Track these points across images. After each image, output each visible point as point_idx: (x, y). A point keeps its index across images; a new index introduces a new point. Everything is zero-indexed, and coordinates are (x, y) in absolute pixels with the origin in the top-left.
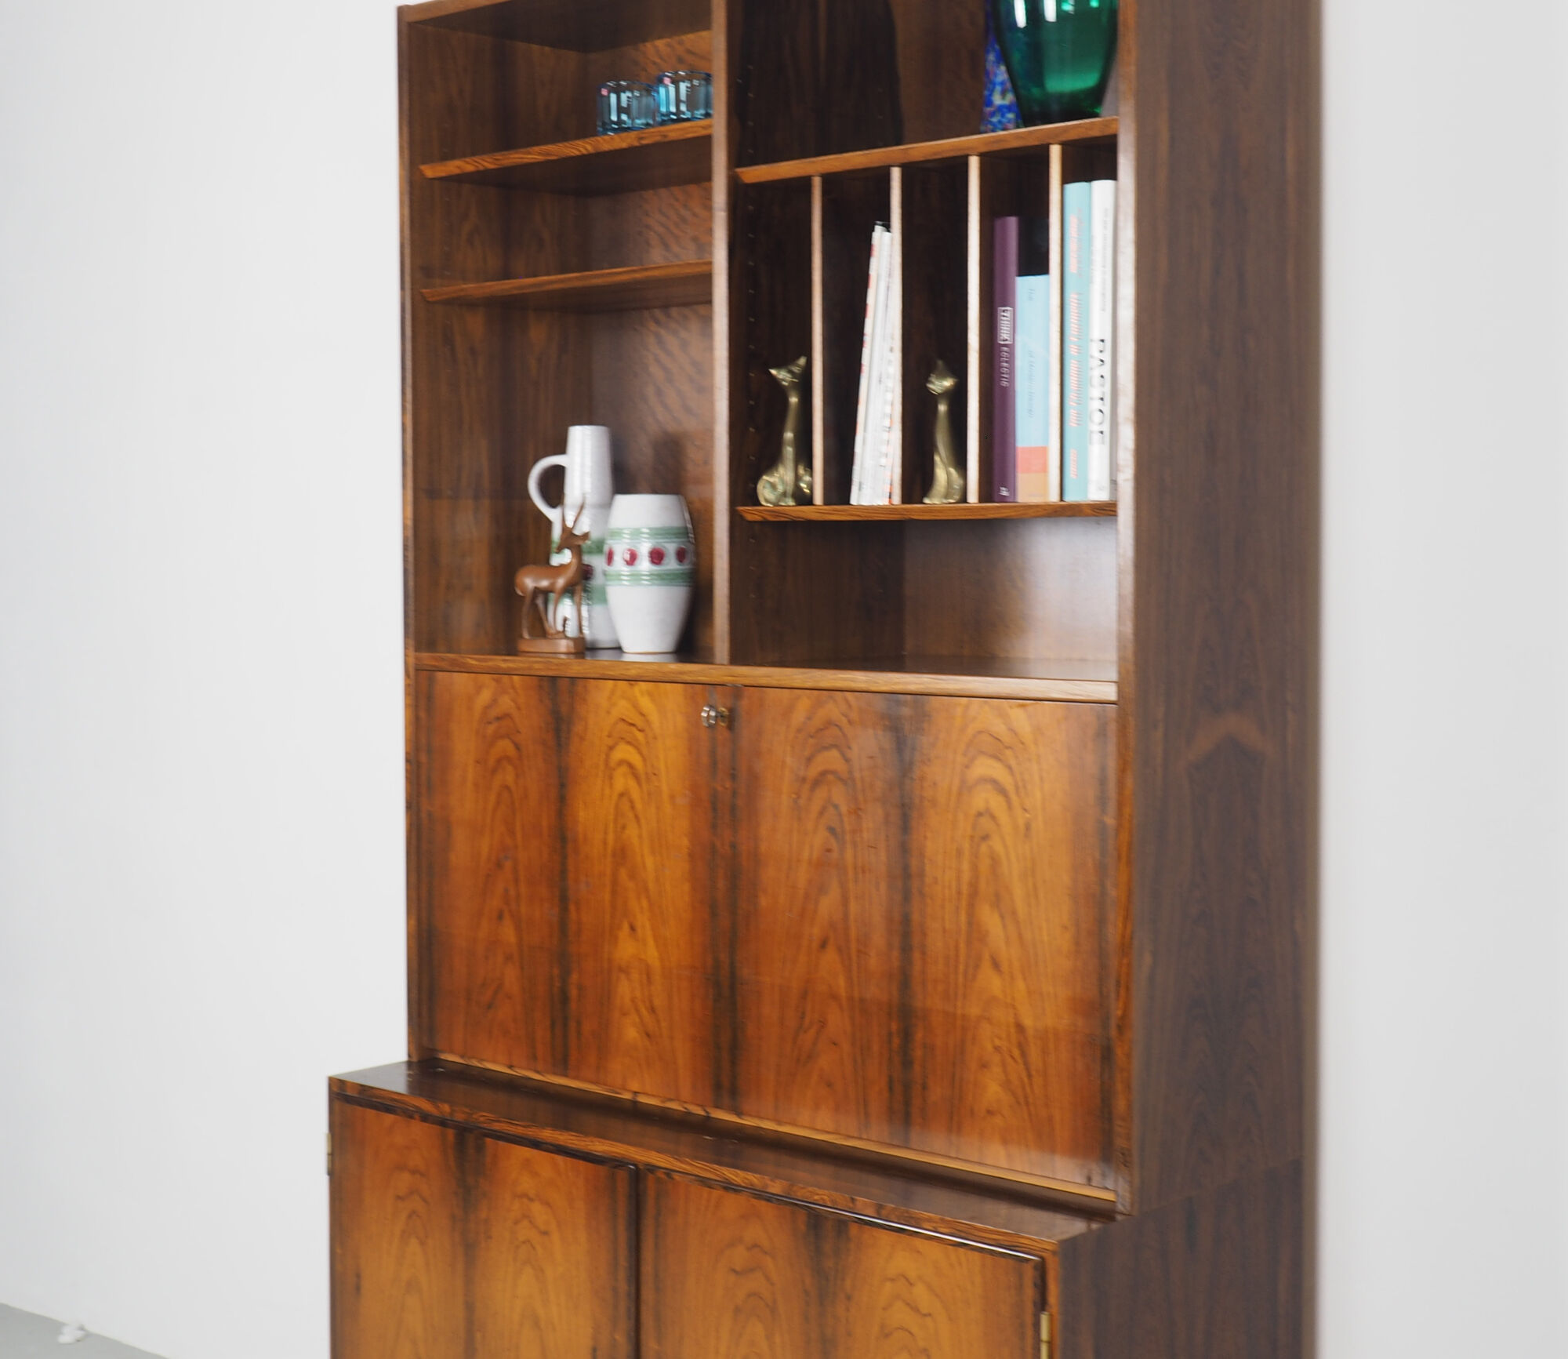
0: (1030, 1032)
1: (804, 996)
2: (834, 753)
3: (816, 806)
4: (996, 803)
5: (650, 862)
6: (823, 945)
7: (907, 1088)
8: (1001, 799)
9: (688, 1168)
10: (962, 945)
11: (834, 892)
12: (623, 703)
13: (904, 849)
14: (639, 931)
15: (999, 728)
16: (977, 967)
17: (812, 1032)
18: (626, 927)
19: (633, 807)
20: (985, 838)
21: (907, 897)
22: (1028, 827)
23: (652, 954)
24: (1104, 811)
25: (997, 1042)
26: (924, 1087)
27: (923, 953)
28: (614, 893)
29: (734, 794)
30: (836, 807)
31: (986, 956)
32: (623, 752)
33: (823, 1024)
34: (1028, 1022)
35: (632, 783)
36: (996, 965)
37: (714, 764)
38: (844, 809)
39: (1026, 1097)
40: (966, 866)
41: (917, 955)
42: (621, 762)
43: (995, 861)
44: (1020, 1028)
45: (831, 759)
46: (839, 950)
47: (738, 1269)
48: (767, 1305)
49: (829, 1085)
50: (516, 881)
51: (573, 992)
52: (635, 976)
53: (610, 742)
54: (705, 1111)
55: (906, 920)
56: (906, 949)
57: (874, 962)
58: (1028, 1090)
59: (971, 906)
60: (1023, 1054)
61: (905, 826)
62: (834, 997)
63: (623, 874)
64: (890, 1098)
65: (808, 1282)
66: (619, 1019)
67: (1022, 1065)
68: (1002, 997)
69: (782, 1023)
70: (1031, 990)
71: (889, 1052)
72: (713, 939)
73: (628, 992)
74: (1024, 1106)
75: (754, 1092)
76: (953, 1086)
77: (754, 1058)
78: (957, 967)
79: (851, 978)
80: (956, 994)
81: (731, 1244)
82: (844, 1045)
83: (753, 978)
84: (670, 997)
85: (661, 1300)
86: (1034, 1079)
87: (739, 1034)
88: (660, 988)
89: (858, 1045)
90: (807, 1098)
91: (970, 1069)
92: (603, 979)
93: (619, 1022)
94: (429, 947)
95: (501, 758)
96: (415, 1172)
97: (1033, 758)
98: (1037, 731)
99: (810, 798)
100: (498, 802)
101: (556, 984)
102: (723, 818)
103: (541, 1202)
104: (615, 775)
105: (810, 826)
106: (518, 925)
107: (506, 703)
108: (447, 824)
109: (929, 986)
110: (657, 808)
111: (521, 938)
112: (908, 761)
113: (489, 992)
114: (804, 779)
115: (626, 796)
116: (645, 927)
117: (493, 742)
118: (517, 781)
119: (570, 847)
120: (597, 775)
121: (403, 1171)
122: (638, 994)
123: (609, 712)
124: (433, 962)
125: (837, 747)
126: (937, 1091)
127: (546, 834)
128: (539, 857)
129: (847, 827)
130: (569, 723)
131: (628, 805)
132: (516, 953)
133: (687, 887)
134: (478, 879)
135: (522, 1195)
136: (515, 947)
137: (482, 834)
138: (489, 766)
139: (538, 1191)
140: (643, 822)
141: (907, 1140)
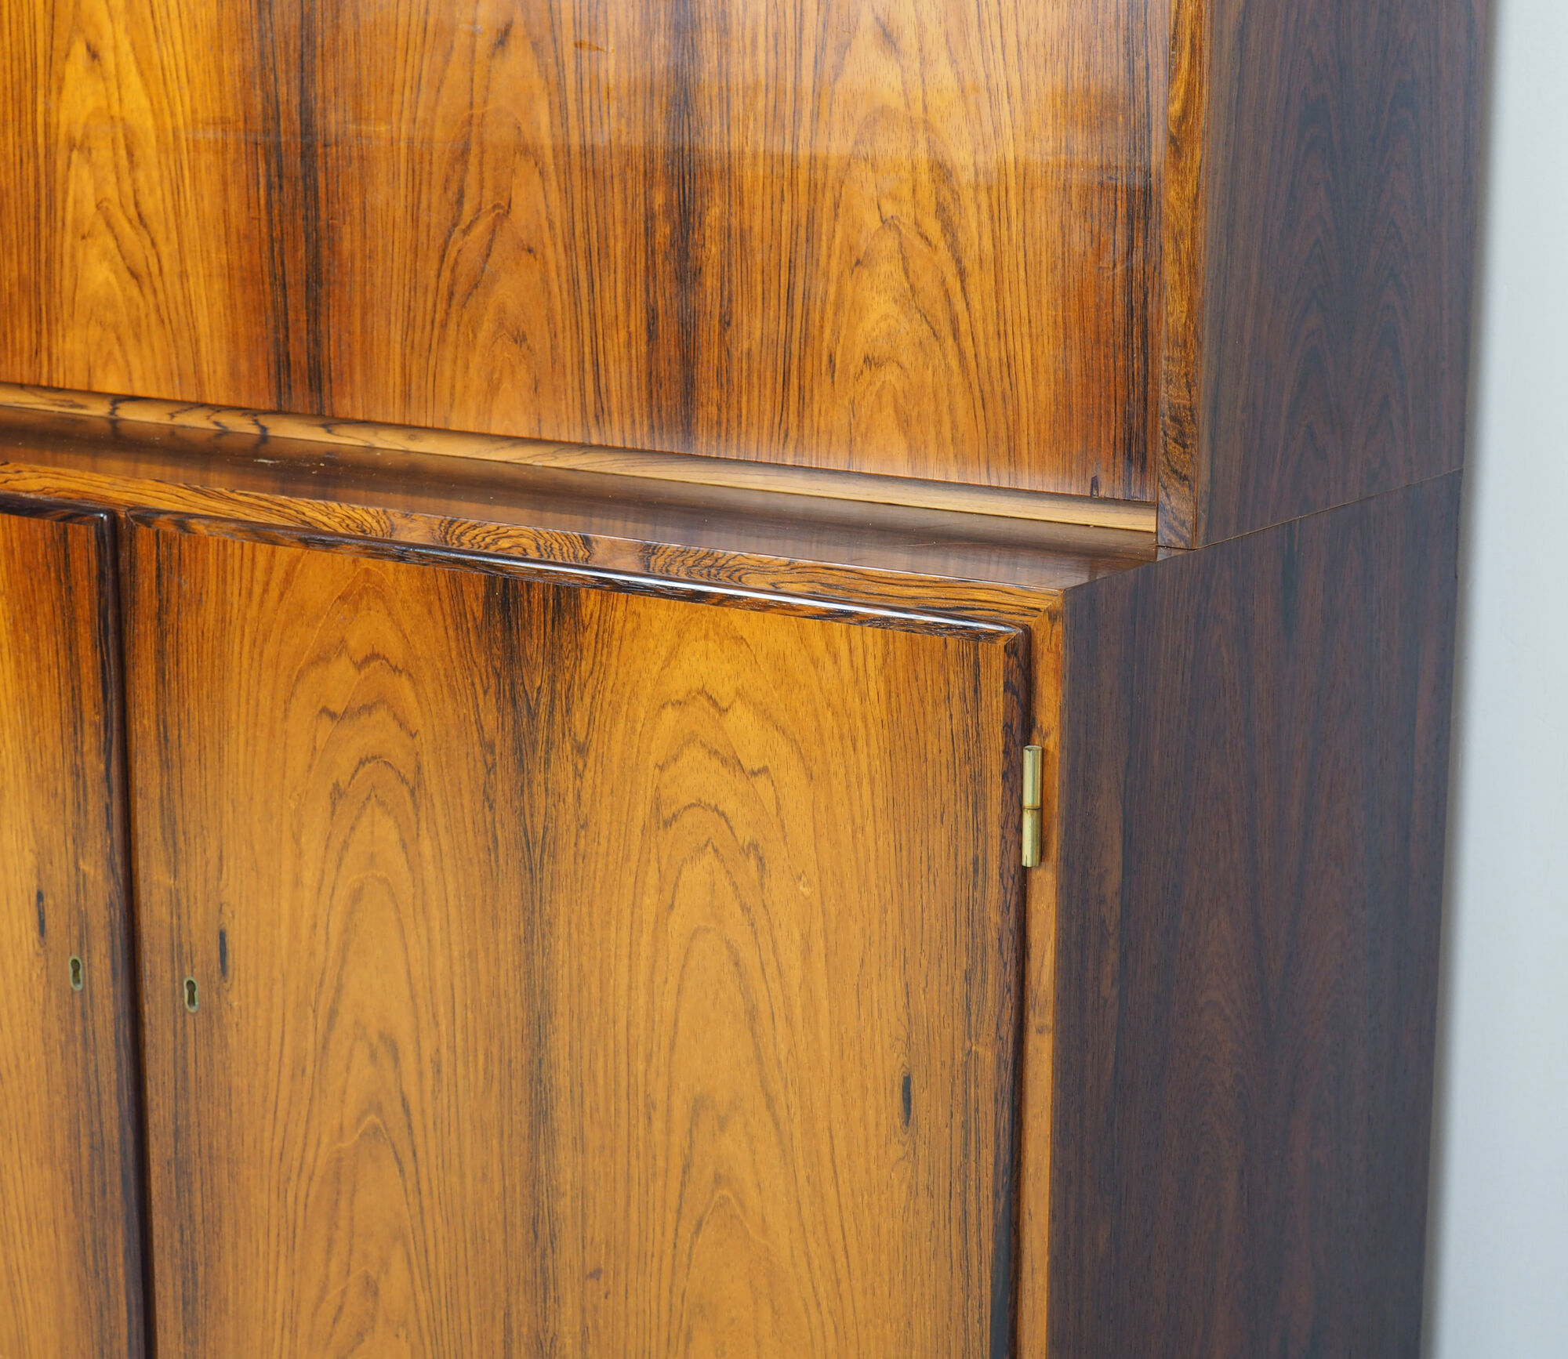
0: (965, 177)
1: (461, 156)
6: (502, 41)
9: (223, 508)
14: (108, 56)
16: (844, 48)
17: (480, 229)
18: (79, 51)
23: (136, 103)
25: (889, 208)
26: (726, 323)
27: (724, 31)
31: (866, 20)
33: (504, 212)
34: (961, 156)
36: (887, 38)
39: (954, 322)
41: (708, 38)
44: (942, 171)
46: (537, 48)
47: (338, 707)
48: (403, 780)
49: (520, 338)
52: (102, 153)
54: (256, 423)
56: (684, 28)
57: (612, 66)
58: (960, 306)
60: (948, 229)
62: (526, 150)
64: (650, 354)
65: (490, 720)
66: (73, 248)
67: (944, 254)
68: (902, 108)
69: (415, 220)
70: (968, 83)
71: (650, 253)
72: (262, 54)
73: (89, 190)
74: (950, 341)
75: (358, 377)
76: (790, 315)
77: (357, 299)
78: (798, 54)
79: (563, 106)
80: (797, 113)
81: (321, 659)
82: (550, 252)
83: (352, 127)
84: (177, 191)
85: (176, 785)
86: (973, 282)
87: (325, 252)
88: (155, 175)
89: (581, 244)
90: (473, 371)
91: (826, 274)
92: (37, 170)
93: (73, 257)
109: (737, 102)
116: (119, 48)
122: (111, 192)
126: (753, 328)
141: (690, 438)
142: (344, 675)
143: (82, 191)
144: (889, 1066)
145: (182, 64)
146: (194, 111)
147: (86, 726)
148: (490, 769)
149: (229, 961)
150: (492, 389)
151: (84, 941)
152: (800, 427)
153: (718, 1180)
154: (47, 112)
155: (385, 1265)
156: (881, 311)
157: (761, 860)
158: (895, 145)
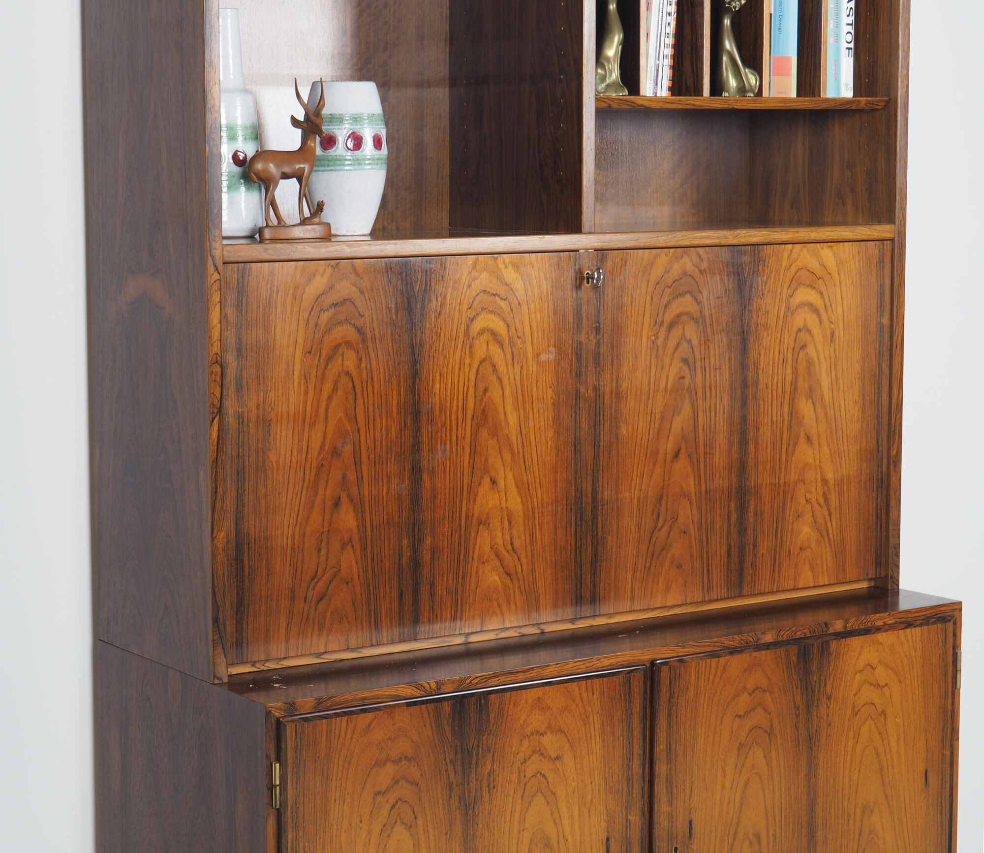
0: (831, 482)
1: (659, 499)
2: (688, 298)
3: (672, 344)
4: (811, 320)
5: (512, 418)
6: (677, 455)
7: (742, 548)
8: (815, 317)
10: (785, 431)
11: (687, 409)
12: (485, 276)
13: (744, 367)
14: (501, 483)
15: (813, 264)
16: (796, 444)
17: (665, 528)
18: (487, 480)
19: (495, 370)
20: (804, 347)
21: (744, 403)
22: (833, 334)
24: (882, 316)
25: (808, 496)
26: (755, 546)
27: (757, 443)
28: (473, 453)
29: (598, 343)
30: (689, 342)
31: (802, 435)
32: (478, 325)
33: (675, 519)
34: (830, 476)
35: (495, 349)
36: (809, 440)
37: (579, 320)
38: (695, 342)
39: (828, 531)
40: (789, 370)
41: (751, 447)
42: (482, 332)
43: (810, 363)
44: (825, 481)
45: (686, 303)
46: (690, 456)
47: (742, 713)
48: (766, 732)
49: (679, 567)
50: (357, 464)
51: (427, 556)
52: (496, 523)
53: (472, 314)
55: (744, 419)
56: (743, 442)
57: (719, 460)
59: (792, 400)
60: (826, 499)
61: (744, 350)
62: (686, 495)
63: (484, 433)
64: (728, 562)
65: (798, 698)
66: (477, 569)
67: (825, 509)
68: (812, 461)
69: (639, 529)
70: (833, 452)
71: (729, 525)
72: (575, 472)
73: (488, 541)
74: (826, 537)
75: (612, 594)
76: (776, 539)
77: (613, 565)
78: (781, 448)
79: (699, 477)
80: (780, 468)
81: (737, 696)
82: (692, 532)
83: (614, 497)
84: (532, 535)
85: (674, 768)
86: (833, 516)
87: (600, 548)
88: (522, 529)
89: (704, 526)
90: (660, 584)
91: (788, 523)
92: (460, 537)
93: (477, 572)
94: (238, 559)
95: (340, 345)
96: (401, 759)
97: (838, 283)
98: (840, 263)
99: (666, 338)
100: (335, 389)
101: (407, 555)
102: (587, 367)
103: (552, 732)
104: (477, 343)
105: (667, 362)
106: (359, 511)
107: (346, 288)
108: (265, 423)
109: (760, 468)
110: (522, 368)
111: (363, 520)
112: (746, 294)
113: (319, 584)
114: (662, 323)
115: (488, 362)
116: (506, 477)
117: (328, 331)
118: (359, 366)
119: (424, 419)
120: (456, 347)
121: (385, 764)
122: (499, 541)
123: (469, 286)
124: (243, 572)
125: (690, 293)
126: (765, 545)
127: (395, 410)
128: (387, 434)
129: (698, 356)
130: (423, 301)
131: (491, 369)
132: (356, 538)
133: (550, 433)
134: (307, 472)
135: (532, 734)
136: (355, 531)
137: (312, 425)
138: (324, 355)
139: (549, 724)
140: (506, 382)
141: (741, 592)
142: (744, 700)
143: (483, 542)
144: (921, 769)
145: (538, 481)
146: (542, 500)
147: (635, 757)
148: (797, 716)
149: (693, 832)
150: (668, 589)
151: (628, 850)
152: (779, 577)
153: (870, 833)
154: (468, 510)
156: (805, 531)
157: (885, 715)
158: (810, 475)
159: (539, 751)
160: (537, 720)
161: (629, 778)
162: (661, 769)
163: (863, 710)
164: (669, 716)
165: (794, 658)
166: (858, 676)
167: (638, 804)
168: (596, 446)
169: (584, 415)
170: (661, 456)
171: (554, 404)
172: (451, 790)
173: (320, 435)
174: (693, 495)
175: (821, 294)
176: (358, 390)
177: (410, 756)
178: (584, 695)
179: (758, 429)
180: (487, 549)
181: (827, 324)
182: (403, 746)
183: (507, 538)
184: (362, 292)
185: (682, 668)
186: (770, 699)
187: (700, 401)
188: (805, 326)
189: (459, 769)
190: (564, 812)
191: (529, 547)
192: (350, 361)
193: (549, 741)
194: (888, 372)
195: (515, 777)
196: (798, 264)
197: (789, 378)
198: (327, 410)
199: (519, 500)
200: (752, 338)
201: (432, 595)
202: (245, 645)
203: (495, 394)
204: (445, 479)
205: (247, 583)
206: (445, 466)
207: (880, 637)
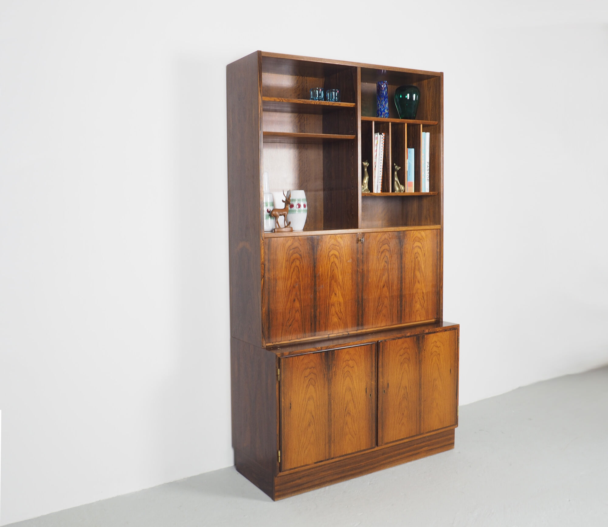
0: (425, 293)
1: (379, 298)
2: (386, 245)
3: (382, 257)
4: (419, 250)
5: (340, 277)
6: (384, 286)
7: (401, 311)
8: (420, 249)
10: (412, 280)
11: (386, 275)
12: (333, 240)
13: (401, 263)
14: (338, 295)
15: (419, 236)
16: (415, 283)
17: (381, 306)
18: (334, 294)
19: (336, 265)
20: (417, 257)
21: (401, 273)
22: (425, 254)
24: (437, 249)
25: (419, 297)
26: (405, 310)
27: (405, 283)
28: (330, 287)
29: (363, 257)
30: (387, 256)
31: (417, 281)
32: (331, 253)
33: (383, 304)
34: (424, 291)
35: (336, 260)
36: (419, 282)
37: (358, 252)
38: (388, 257)
40: (413, 264)
41: (403, 284)
42: (332, 255)
43: (419, 262)
44: (423, 293)
45: (386, 246)
46: (387, 287)
47: (401, 355)
48: (408, 359)
49: (385, 316)
50: (300, 290)
51: (318, 314)
52: (336, 305)
53: (329, 250)
55: (401, 277)
59: (414, 271)
60: (423, 298)
61: (401, 258)
62: (386, 297)
63: (333, 281)
64: (398, 315)
65: (416, 351)
67: (423, 300)
68: (420, 288)
69: (374, 306)
70: (425, 285)
71: (398, 305)
72: (357, 292)
73: (334, 310)
74: (423, 308)
75: (367, 323)
76: (410, 308)
77: (367, 316)
78: (411, 284)
79: (390, 292)
80: (411, 290)
81: (400, 350)
82: (388, 307)
83: (367, 298)
84: (346, 308)
85: (383, 369)
86: (425, 302)
87: (364, 311)
88: (343, 306)
89: (391, 306)
90: (380, 321)
91: (413, 304)
92: (327, 309)
93: (331, 318)
94: (269, 315)
95: (295, 259)
96: (311, 368)
97: (426, 241)
98: (426, 236)
99: (381, 256)
100: (294, 271)
101: (313, 314)
102: (360, 263)
103: (351, 360)
104: (331, 258)
105: (381, 262)
106: (300, 301)
107: (296, 244)
108: (275, 280)
109: (406, 289)
110: (343, 264)
111: (301, 305)
112: (402, 245)
113: (290, 322)
114: (380, 252)
115: (334, 262)
116: (339, 293)
117: (292, 255)
118: (300, 264)
119: (317, 278)
120: (325, 259)
121: (307, 369)
122: (337, 310)
123: (329, 243)
124: (270, 319)
125: (387, 244)
126: (407, 310)
127: (309, 276)
128: (307, 282)
129: (389, 261)
130: (317, 247)
131: (335, 265)
132: (299, 309)
133: (350, 281)
134: (287, 292)
135: (346, 361)
136: (299, 308)
137: (288, 280)
138: (291, 261)
139: (351, 358)
140: (339, 268)
141: (401, 322)
142: (402, 351)
143: (333, 310)
144: (449, 369)
145: (347, 294)
146: (348, 299)
147: (373, 367)
148: (416, 355)
149: (389, 386)
150: (382, 322)
151: (372, 391)
152: (411, 319)
153: (436, 386)
154: (329, 302)
155: (404, 411)
156: (418, 306)
157: (440, 355)
158: (419, 291)
159: (348, 365)
160: (347, 357)
161: (372, 372)
162: (380, 370)
163: (434, 353)
164: (382, 356)
165: (415, 340)
166: (432, 344)
167: (374, 379)
168: (362, 285)
169: (359, 276)
170: (380, 287)
171: (351, 274)
172: (325, 376)
173: (290, 282)
174: (388, 297)
175: (421, 243)
176: (300, 270)
177: (314, 366)
178: (360, 350)
179: (405, 279)
180: (334, 312)
181: (423, 251)
182: (312, 364)
183: (339, 309)
184: (301, 245)
185: (386, 343)
186: (409, 351)
187: (390, 272)
188: (417, 252)
189: (327, 370)
190: (355, 382)
191: (345, 311)
192: (298, 263)
193: (351, 363)
194: (439, 263)
195: (342, 372)
196: (416, 236)
197: (413, 266)
198: (292, 276)
199: (342, 299)
200: (403, 255)
201: (319, 324)
202: (270, 338)
203: (336, 271)
204: (323, 293)
205: (271, 321)
206: (323, 290)
207: (438, 334)
